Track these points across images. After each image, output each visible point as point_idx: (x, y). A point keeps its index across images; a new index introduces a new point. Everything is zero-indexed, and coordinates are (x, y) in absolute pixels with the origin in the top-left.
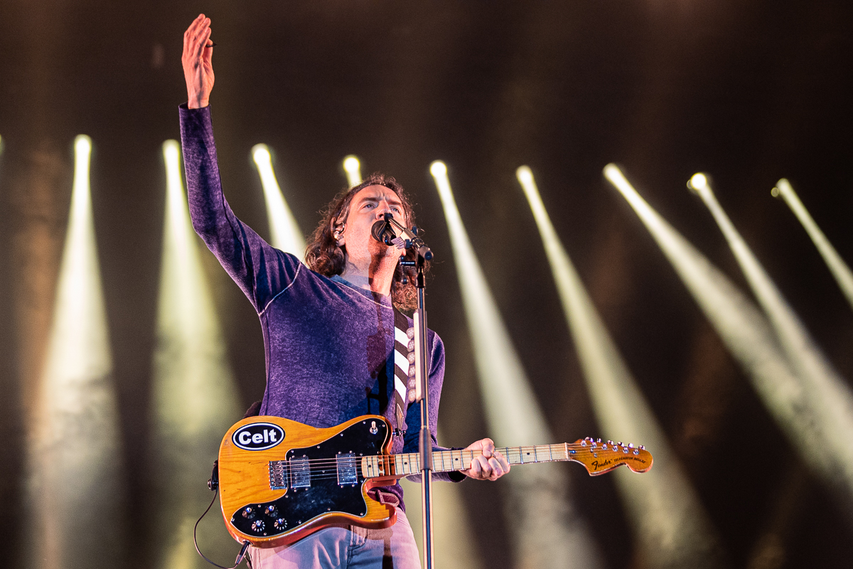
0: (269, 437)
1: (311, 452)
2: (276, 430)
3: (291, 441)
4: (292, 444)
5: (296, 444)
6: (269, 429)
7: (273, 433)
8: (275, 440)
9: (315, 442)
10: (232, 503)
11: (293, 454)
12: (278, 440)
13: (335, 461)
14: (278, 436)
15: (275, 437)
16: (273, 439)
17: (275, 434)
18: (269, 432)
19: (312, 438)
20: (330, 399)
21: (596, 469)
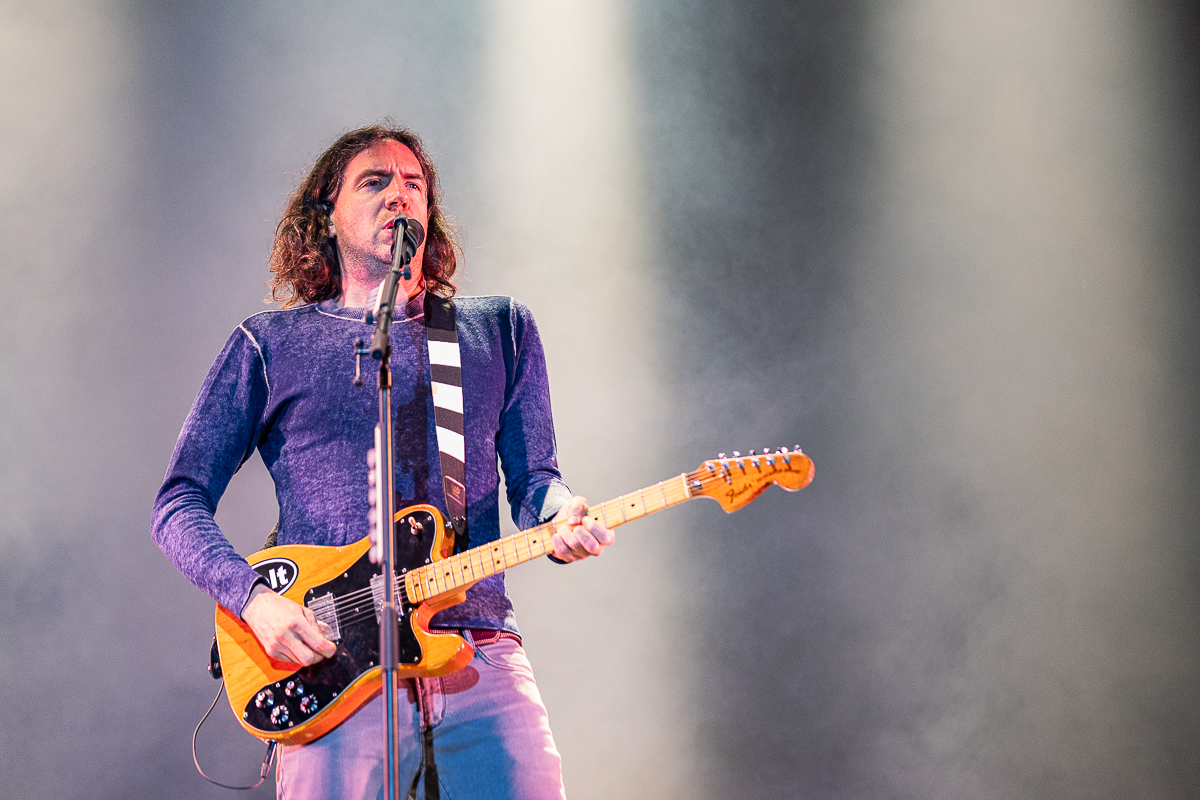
0: (278, 579)
1: (337, 586)
2: (286, 566)
3: (308, 577)
4: (310, 580)
5: (315, 579)
6: (276, 566)
7: (282, 572)
8: (286, 581)
9: (342, 569)
10: (242, 691)
11: (312, 595)
12: (289, 581)
13: (370, 590)
14: (289, 576)
15: (286, 576)
16: (284, 581)
17: (285, 572)
18: (276, 571)
19: (336, 565)
20: (355, 507)
21: (732, 502)
